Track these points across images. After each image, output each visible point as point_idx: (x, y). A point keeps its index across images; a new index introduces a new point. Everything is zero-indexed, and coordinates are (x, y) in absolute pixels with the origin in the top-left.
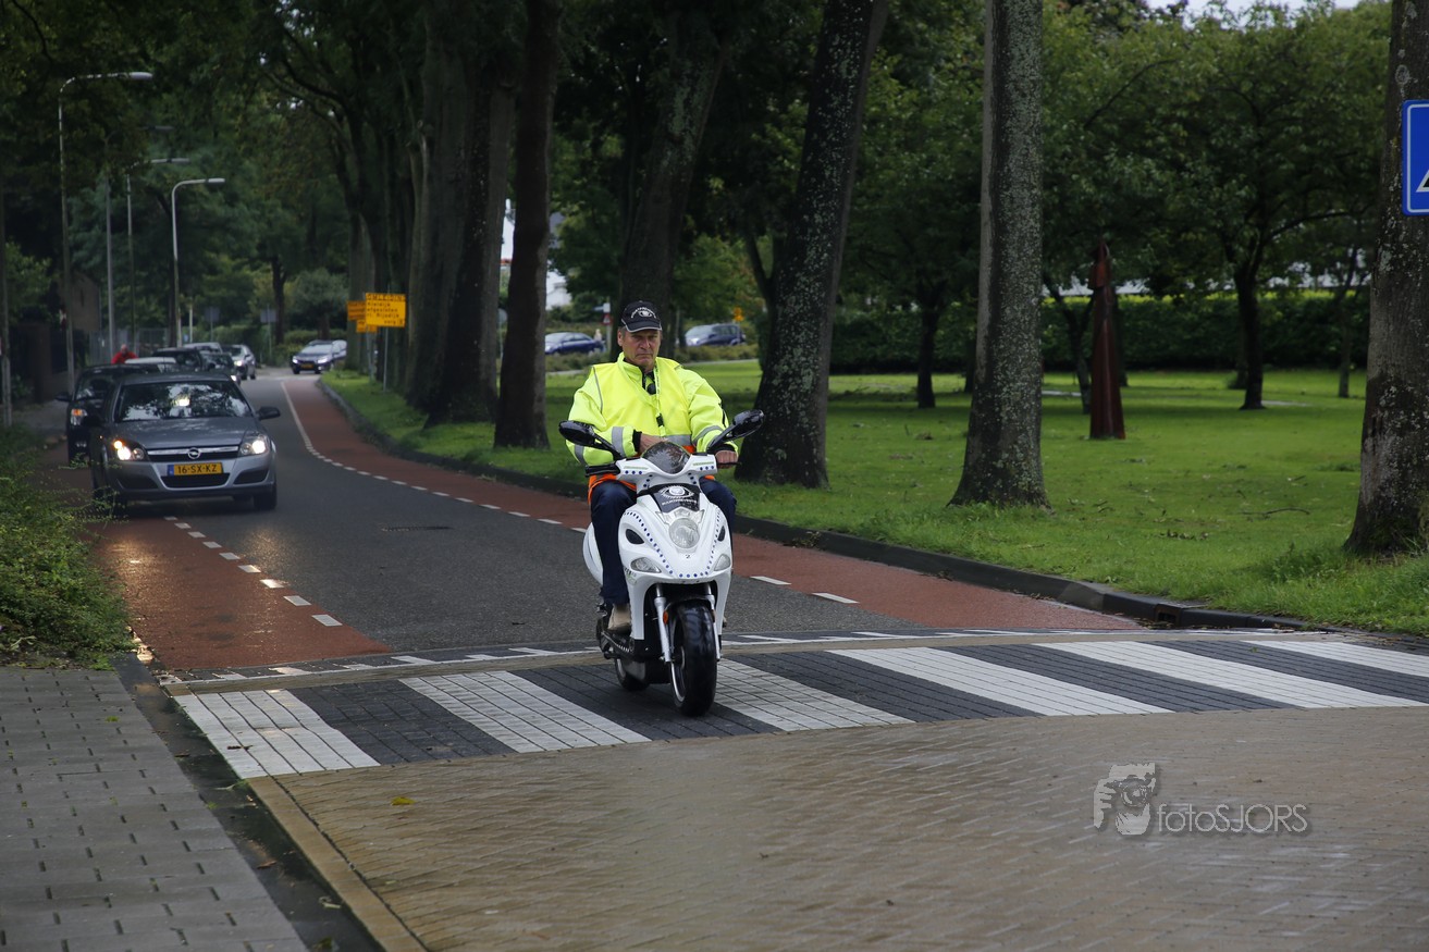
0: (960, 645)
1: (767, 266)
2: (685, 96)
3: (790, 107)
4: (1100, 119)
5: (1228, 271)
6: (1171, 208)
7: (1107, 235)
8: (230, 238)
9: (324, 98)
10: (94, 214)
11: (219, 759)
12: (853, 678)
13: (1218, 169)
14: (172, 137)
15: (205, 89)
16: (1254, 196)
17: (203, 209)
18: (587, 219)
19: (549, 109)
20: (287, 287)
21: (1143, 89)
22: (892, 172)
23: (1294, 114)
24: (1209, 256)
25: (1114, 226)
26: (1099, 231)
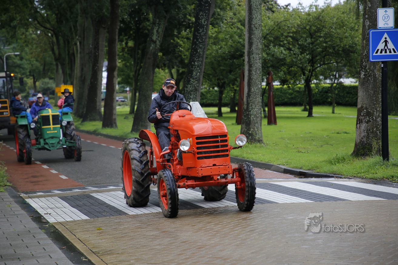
3: (181, 33)
4: (268, 36)
5: (303, 78)
6: (288, 61)
7: (270, 69)
9: (48, 30)
13: (301, 50)
14: (5, 41)
15: (15, 28)
16: (311, 58)
17: (13, 62)
18: (123, 64)
19: (117, 33)
20: (37, 83)
21: (280, 28)
22: (210, 51)
23: (321, 35)
24: (298, 74)
25: (272, 66)
26: (268, 67)
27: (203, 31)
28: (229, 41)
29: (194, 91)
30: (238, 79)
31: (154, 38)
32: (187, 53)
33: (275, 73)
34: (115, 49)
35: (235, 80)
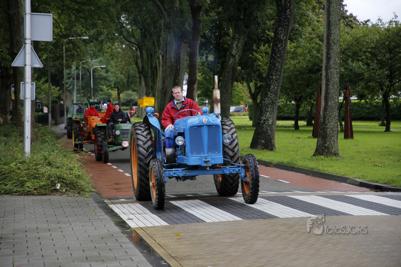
0: (324, 195)
1: (253, 91)
2: (236, 44)
3: (260, 48)
4: (346, 51)
5: (381, 93)
6: (366, 76)
7: (348, 84)
8: (107, 82)
9: (132, 44)
10: (71, 75)
11: (124, 222)
12: (296, 203)
13: (379, 65)
14: (92, 55)
15: (102, 42)
16: (389, 73)
17: (99, 74)
18: (203, 78)
19: (198, 47)
20: (121, 95)
21: (358, 43)
22: (289, 66)
24: (376, 89)
25: (350, 81)
26: (345, 82)
27: (282, 46)
28: (307, 56)
29: (272, 104)
30: (316, 93)
31: (234, 52)
32: (266, 68)
33: (352, 88)
34: (196, 63)
35: (313, 94)
